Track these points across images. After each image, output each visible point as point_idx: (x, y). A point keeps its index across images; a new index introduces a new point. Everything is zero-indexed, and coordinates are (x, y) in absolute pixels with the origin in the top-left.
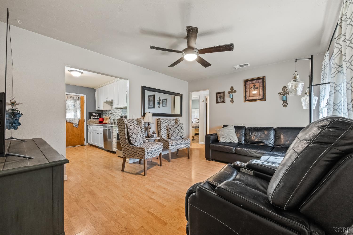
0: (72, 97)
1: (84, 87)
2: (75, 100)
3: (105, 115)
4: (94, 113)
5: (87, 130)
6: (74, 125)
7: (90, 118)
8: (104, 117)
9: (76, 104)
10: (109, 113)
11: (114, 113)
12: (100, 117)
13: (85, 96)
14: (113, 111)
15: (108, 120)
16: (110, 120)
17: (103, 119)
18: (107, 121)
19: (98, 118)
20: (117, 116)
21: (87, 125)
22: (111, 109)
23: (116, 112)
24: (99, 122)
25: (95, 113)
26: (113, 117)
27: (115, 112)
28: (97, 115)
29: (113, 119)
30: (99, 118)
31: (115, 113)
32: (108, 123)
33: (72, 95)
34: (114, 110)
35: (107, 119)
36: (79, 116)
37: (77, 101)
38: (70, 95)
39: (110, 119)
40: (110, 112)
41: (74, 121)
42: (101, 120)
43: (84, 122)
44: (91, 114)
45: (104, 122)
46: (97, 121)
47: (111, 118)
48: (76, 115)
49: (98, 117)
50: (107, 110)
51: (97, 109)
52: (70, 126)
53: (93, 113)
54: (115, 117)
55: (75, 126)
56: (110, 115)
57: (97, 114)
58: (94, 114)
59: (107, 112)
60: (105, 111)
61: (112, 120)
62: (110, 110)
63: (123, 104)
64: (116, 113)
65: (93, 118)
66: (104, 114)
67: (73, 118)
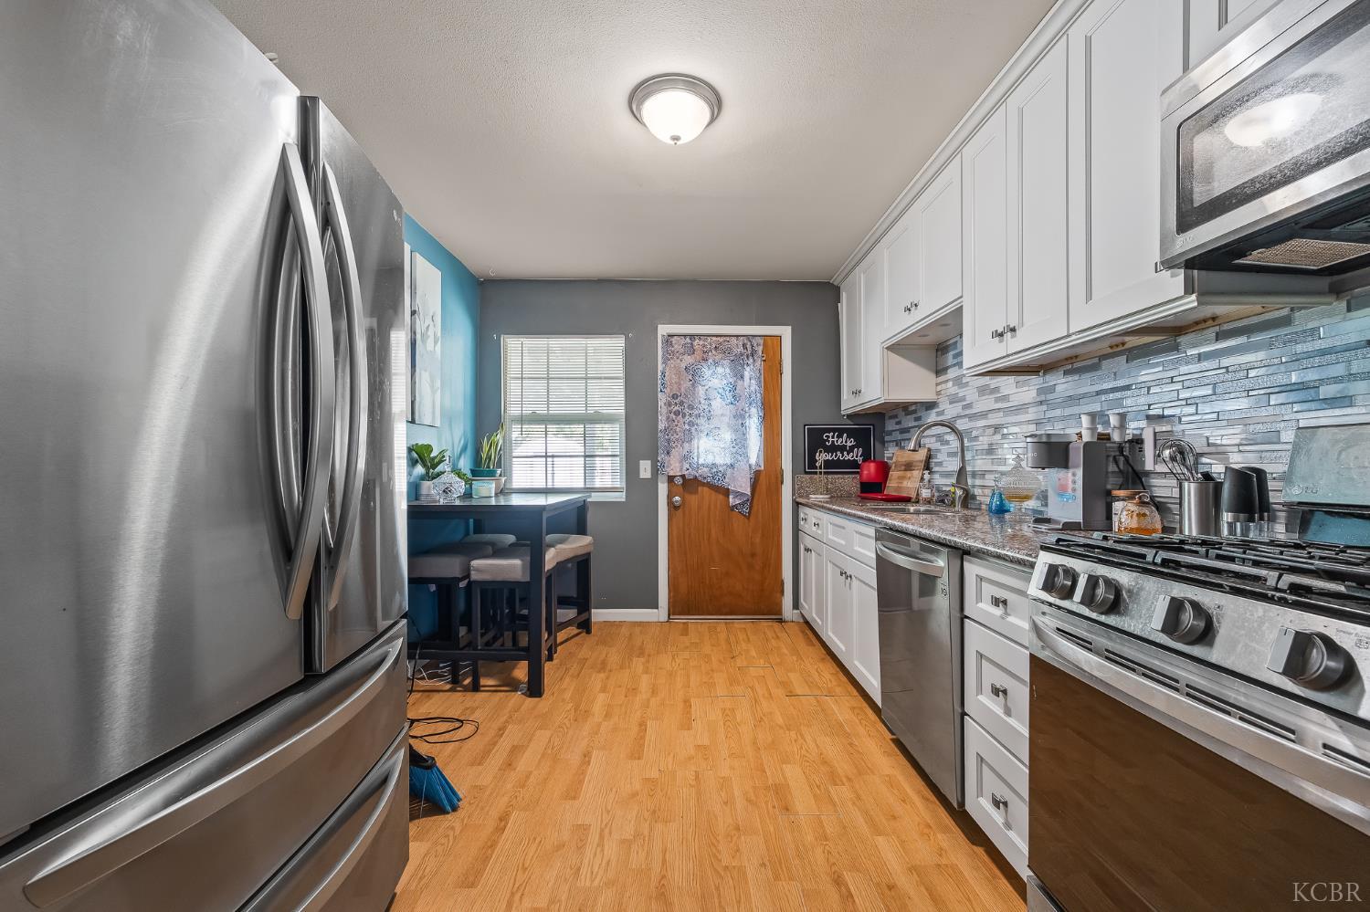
0: (721, 347)
1: (778, 283)
2: (738, 363)
3: (898, 443)
4: (834, 430)
5: (796, 530)
6: (732, 500)
7: (812, 462)
8: (891, 453)
9: (740, 383)
10: (919, 427)
11: (961, 425)
12: (867, 457)
13: (786, 332)
14: (950, 411)
15: (916, 474)
16: (927, 476)
17: (884, 469)
18: (906, 484)
19: (854, 464)
20: (984, 441)
21: (796, 505)
22: (938, 393)
23: (984, 415)
24: (862, 484)
25: (840, 432)
26: (951, 454)
27: (968, 412)
28: (849, 444)
29: (953, 465)
30: (860, 459)
31: (972, 417)
32: (913, 495)
33: (721, 340)
34: (963, 399)
35: (909, 467)
36: (755, 451)
37: (748, 369)
38: (714, 339)
39: (927, 467)
40: (932, 417)
41: (734, 479)
42: (870, 470)
43: (782, 483)
44: (814, 440)
45: (892, 486)
46: (850, 483)
47: (941, 457)
48: (740, 442)
49: (857, 455)
50: (907, 408)
51: (849, 404)
52: (712, 507)
53: (829, 430)
54: (968, 456)
55: (736, 506)
56: (930, 442)
57: (851, 433)
58: (832, 439)
59: (909, 422)
60: (896, 416)
61: (947, 475)
62: (930, 406)
63: (1089, 296)
64: (982, 423)
65: (828, 464)
66: (890, 433)
67: (728, 461)
